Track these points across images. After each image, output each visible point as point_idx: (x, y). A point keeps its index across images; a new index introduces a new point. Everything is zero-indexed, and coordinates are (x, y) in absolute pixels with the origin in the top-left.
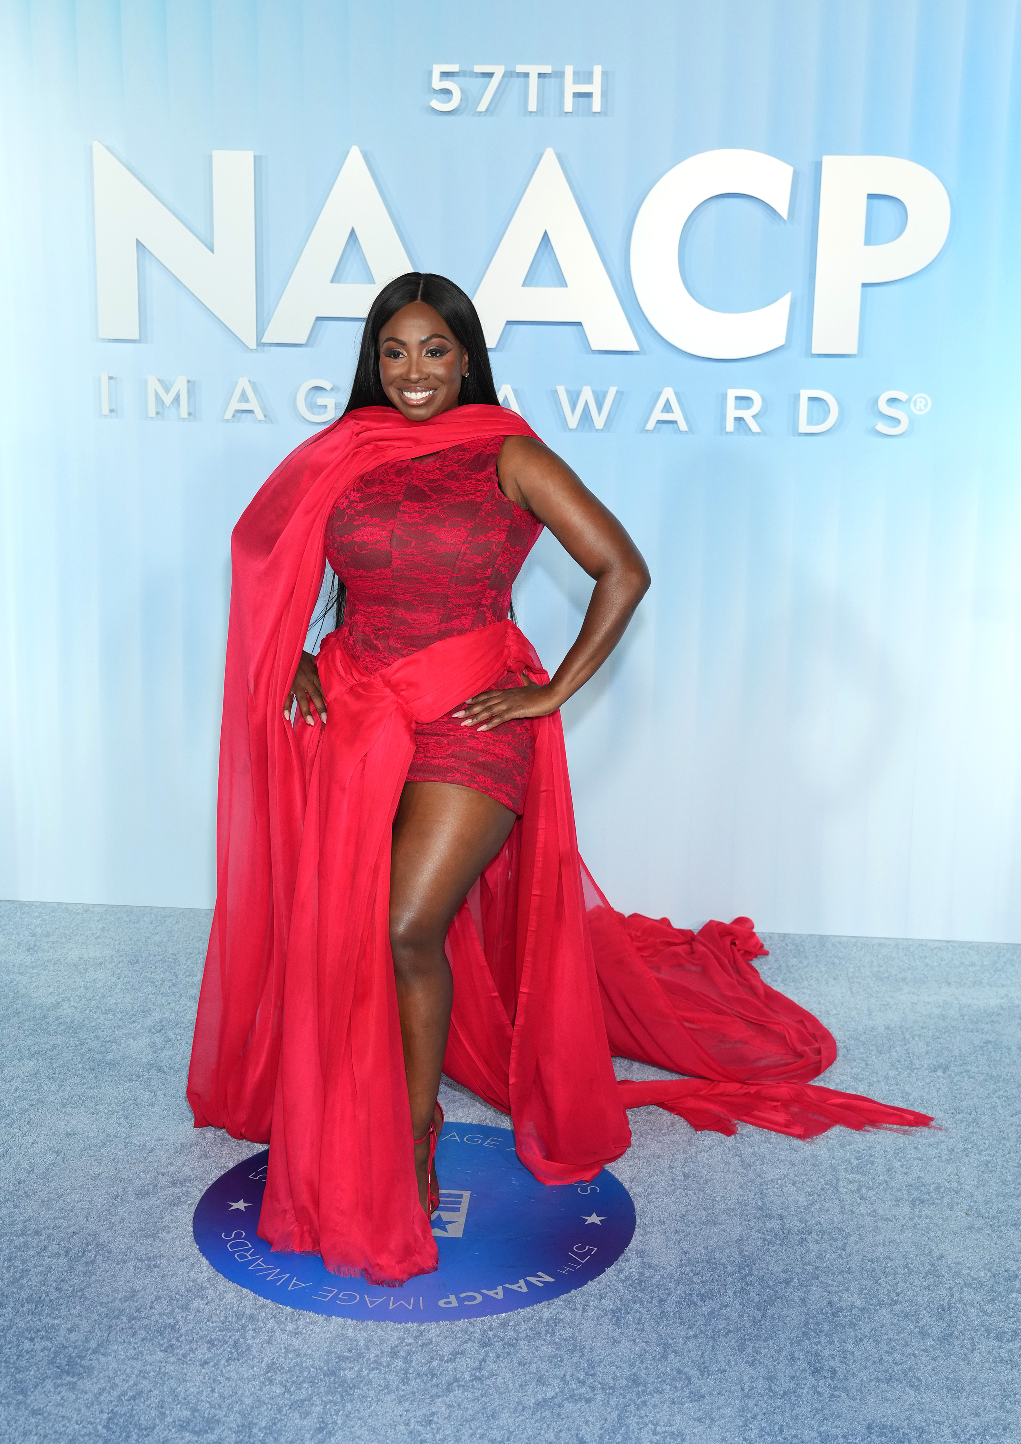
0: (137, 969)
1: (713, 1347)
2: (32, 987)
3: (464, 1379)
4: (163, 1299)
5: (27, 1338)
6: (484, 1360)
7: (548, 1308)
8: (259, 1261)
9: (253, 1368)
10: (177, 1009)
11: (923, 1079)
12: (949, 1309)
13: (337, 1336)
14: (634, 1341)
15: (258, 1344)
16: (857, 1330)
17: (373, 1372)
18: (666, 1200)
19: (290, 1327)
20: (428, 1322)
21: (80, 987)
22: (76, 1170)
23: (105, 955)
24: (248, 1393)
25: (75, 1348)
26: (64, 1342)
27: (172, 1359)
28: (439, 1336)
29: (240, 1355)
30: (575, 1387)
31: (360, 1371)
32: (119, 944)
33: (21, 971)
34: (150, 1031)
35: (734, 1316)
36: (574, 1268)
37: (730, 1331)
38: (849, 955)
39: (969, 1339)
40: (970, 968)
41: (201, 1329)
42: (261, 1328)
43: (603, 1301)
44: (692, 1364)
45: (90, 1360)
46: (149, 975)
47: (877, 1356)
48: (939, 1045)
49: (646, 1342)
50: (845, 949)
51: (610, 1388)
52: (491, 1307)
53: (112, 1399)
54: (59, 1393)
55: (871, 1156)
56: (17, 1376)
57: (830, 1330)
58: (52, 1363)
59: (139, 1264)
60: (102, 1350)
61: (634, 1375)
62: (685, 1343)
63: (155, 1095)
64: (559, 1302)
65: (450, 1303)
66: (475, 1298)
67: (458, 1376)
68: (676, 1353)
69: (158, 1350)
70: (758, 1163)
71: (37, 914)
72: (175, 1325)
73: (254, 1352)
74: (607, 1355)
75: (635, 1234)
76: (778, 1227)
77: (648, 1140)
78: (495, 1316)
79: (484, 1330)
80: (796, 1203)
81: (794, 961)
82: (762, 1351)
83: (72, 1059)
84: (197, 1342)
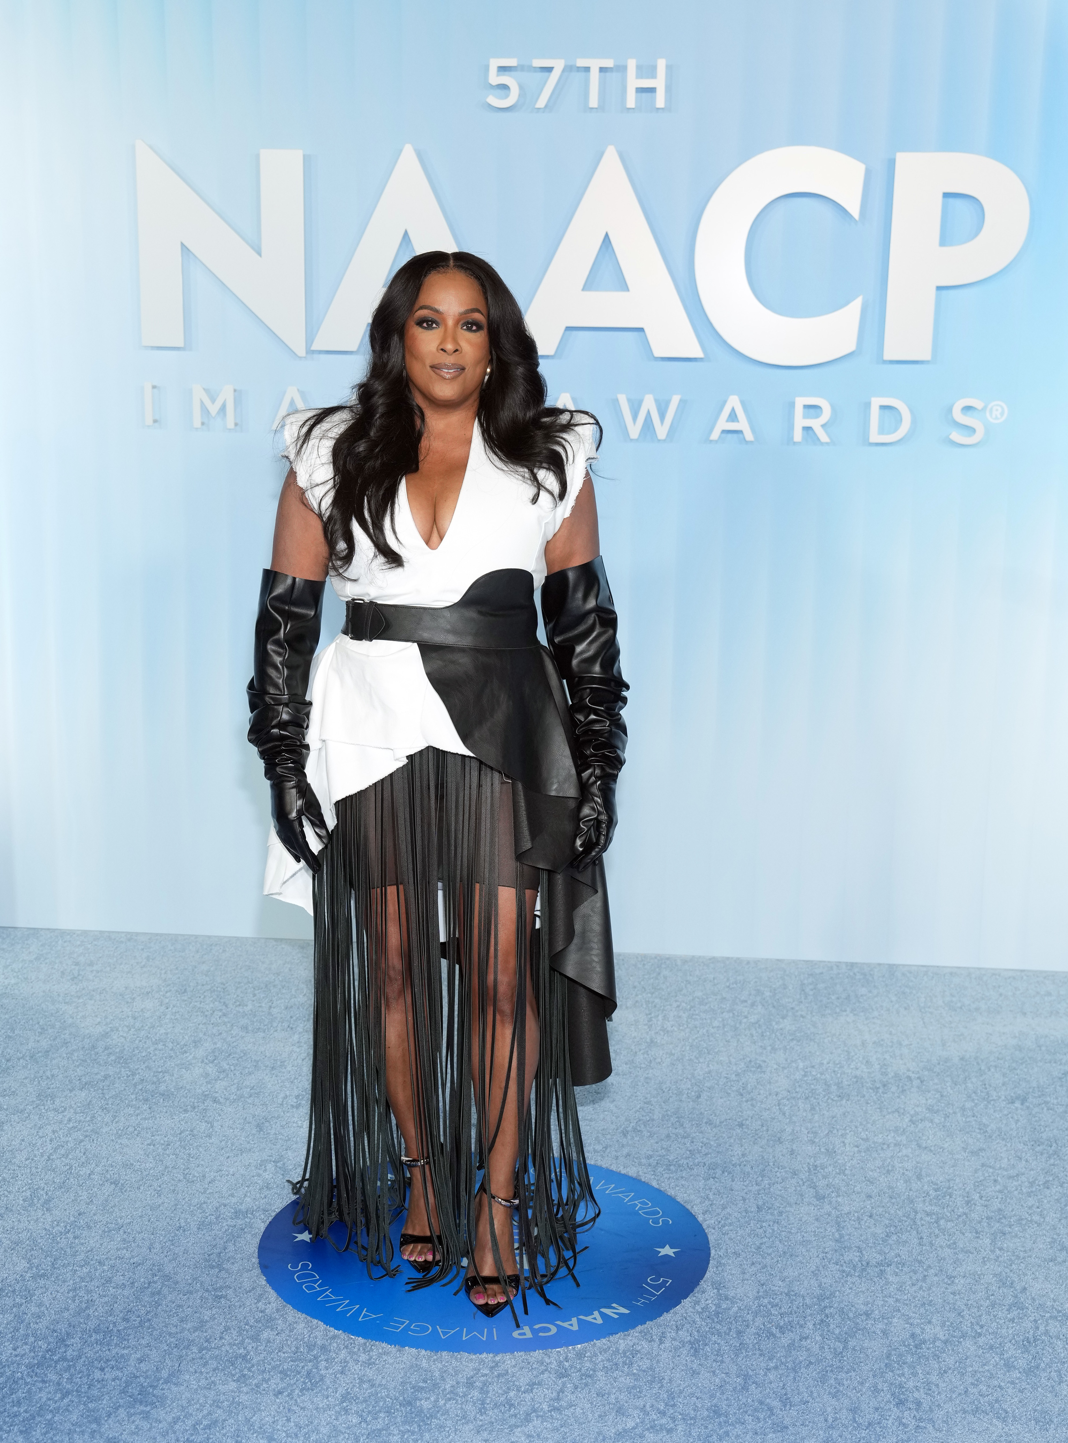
0: (186, 998)
1: (795, 1378)
2: (78, 1017)
3: (542, 1409)
4: (232, 1329)
5: (97, 1368)
6: (562, 1391)
7: (624, 1339)
8: (327, 1293)
9: (327, 1398)
10: (229, 1039)
11: (1001, 1111)
12: (1035, 1341)
13: (411, 1367)
14: (714, 1372)
15: (332, 1374)
16: (941, 1362)
17: (450, 1402)
18: (740, 1232)
19: (363, 1357)
20: (502, 1353)
21: (128, 1017)
22: (135, 1202)
23: (151, 985)
24: (324, 1423)
25: (147, 1377)
26: (135, 1372)
27: (245, 1389)
28: (514, 1366)
29: (315, 1385)
30: (655, 1417)
31: (436, 1401)
32: (165, 973)
33: (67, 1001)
34: (202, 1062)
35: (816, 1349)
36: (649, 1300)
37: (811, 1363)
38: (921, 984)
39: (1055, 1371)
40: (1046, 998)
41: (272, 1359)
42: (334, 1359)
43: (680, 1332)
44: (774, 1395)
45: (163, 1389)
46: (198, 1004)
47: (962, 1387)
48: (1016, 1077)
49: (726, 1373)
50: (916, 978)
51: (691, 1419)
52: (565, 1339)
53: (187, 1428)
54: (133, 1422)
55: (949, 1188)
56: (90, 1405)
57: (913, 1362)
58: (124, 1392)
59: (206, 1295)
60: (174, 1379)
61: (715, 1406)
62: (766, 1375)
63: (212, 1127)
64: (635, 1333)
65: (524, 1334)
67: (536, 1406)
68: (757, 1384)
69: (230, 1380)
70: (833, 1195)
71: (78, 943)
72: (246, 1355)
73: (328, 1382)
74: (686, 1387)
75: (710, 1265)
76: (857, 1259)
77: (719, 1172)
78: (570, 1347)
79: (561, 1362)
80: (874, 1235)
81: (863, 991)
82: (845, 1382)
83: (125, 1089)
84: (269, 1372)
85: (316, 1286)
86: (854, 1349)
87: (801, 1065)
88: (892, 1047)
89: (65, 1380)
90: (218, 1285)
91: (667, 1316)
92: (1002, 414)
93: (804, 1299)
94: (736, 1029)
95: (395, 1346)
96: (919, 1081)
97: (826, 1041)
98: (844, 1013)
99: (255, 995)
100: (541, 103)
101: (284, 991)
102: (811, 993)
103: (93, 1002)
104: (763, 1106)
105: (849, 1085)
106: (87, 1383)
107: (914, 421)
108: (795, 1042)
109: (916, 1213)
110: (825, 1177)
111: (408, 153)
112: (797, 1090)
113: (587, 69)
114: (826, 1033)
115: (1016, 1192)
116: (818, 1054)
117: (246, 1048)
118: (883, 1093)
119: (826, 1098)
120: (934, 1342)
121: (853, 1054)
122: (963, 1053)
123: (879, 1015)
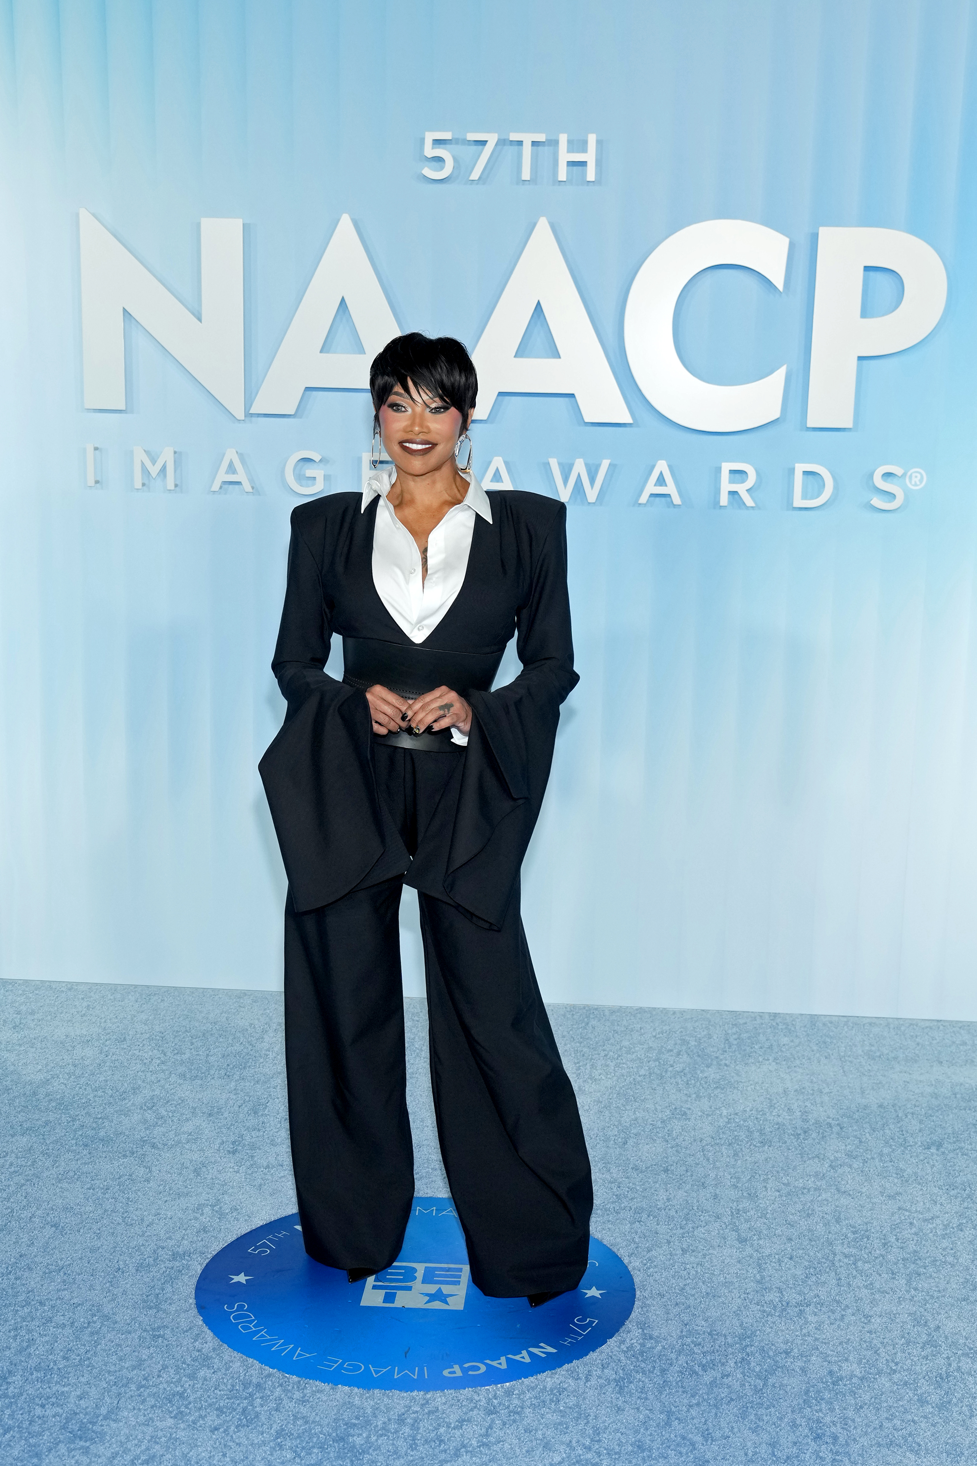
0: (125, 1046)
1: (716, 1414)
2: (20, 1064)
3: (471, 1445)
4: (170, 1368)
5: (38, 1405)
6: (490, 1427)
7: (551, 1377)
8: (263, 1332)
9: (262, 1434)
10: (167, 1086)
11: (917, 1156)
12: (947, 1377)
13: (344, 1404)
14: (638, 1409)
15: (266, 1411)
16: (857, 1398)
17: (382, 1438)
18: (666, 1274)
19: (297, 1395)
21: (69, 1065)
22: (75, 1244)
23: (91, 1033)
24: (259, 1458)
25: (86, 1414)
26: (75, 1409)
27: (182, 1426)
28: (445, 1404)
29: (250, 1422)
30: (581, 1452)
31: (369, 1437)
32: (105, 1022)
33: (8, 1048)
34: (141, 1108)
35: (736, 1386)
36: (576, 1339)
37: (732, 1400)
38: (840, 1034)
39: (967, 1406)
40: (961, 1047)
41: (209, 1397)
42: (269, 1396)
43: (606, 1370)
44: (696, 1431)
45: (102, 1426)
46: (137, 1052)
47: (877, 1422)
48: (932, 1123)
49: (650, 1410)
50: (837, 1028)
51: (616, 1453)
52: (494, 1377)
53: (126, 1463)
54: (73, 1457)
55: (867, 1231)
56: (31, 1440)
57: (830, 1398)
58: (64, 1428)
59: (144, 1334)
60: (113, 1416)
61: (639, 1441)
62: (688, 1411)
63: (150, 1171)
64: (562, 1371)
65: (454, 1372)
66: (479, 1368)
67: (465, 1442)
68: (679, 1420)
69: (168, 1416)
70: (755, 1238)
71: (20, 992)
72: (183, 1393)
73: (263, 1418)
74: (612, 1423)
75: (635, 1306)
76: (777, 1300)
77: (644, 1216)
78: (499, 1385)
79: (489, 1399)
80: (794, 1276)
81: (785, 1040)
82: (765, 1418)
83: (65, 1135)
84: (206, 1409)
85: (251, 1326)
86: (773, 1386)
87: (725, 1112)
88: (813, 1094)
89: (7, 1416)
90: (156, 1325)
91: (592, 1355)
92: (921, 481)
93: (726, 1338)
94: (662, 1077)
96: (839, 1128)
97: (749, 1089)
98: (767, 1062)
99: (192, 1044)
100: (475, 175)
101: (221, 1040)
102: (735, 1042)
103: (34, 1049)
104: (688, 1152)
105: (771, 1132)
106: (28, 1419)
107: (836, 487)
108: (719, 1090)
109: (835, 1254)
110: (747, 1221)
111: (346, 222)
112: (721, 1136)
113: (520, 143)
114: (749, 1081)
115: (931, 1234)
116: (741, 1101)
117: (183, 1095)
118: (804, 1139)
119: (748, 1144)
120: (851, 1379)
121: (774, 1102)
122: (882, 1101)
123: (801, 1064)
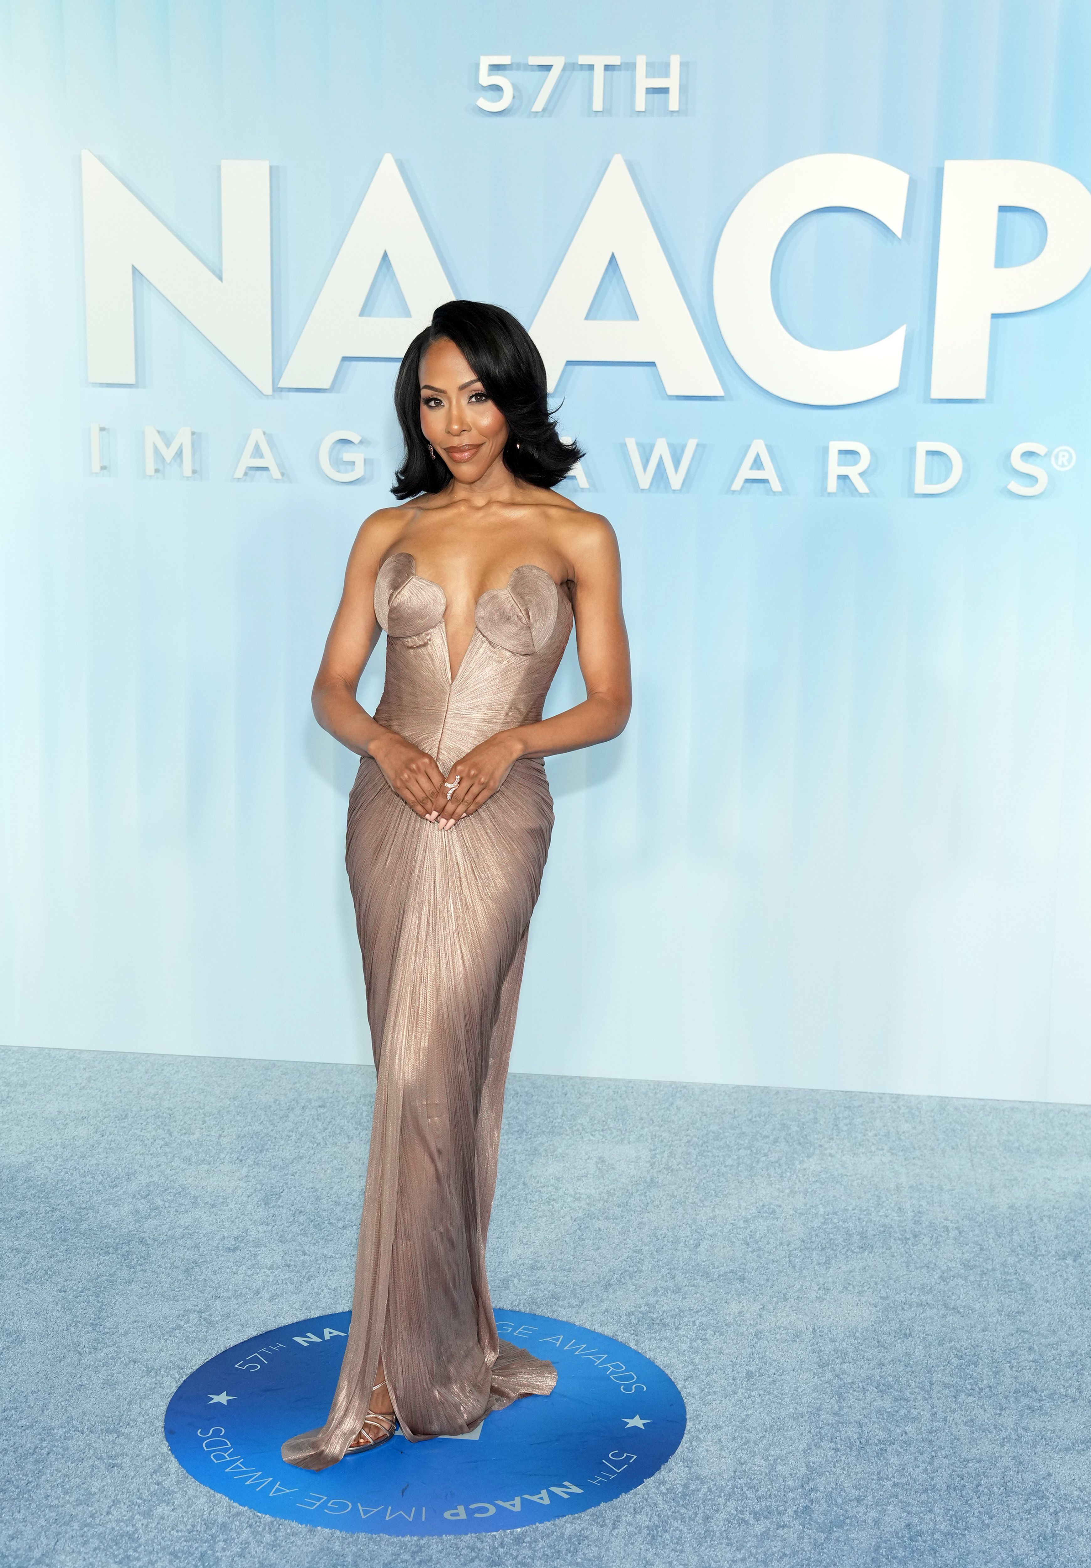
0: (125, 1125)
4: (122, 1503)
7: (572, 1523)
8: (238, 1463)
10: (168, 1171)
13: (322, 1549)
15: (228, 1557)
18: (724, 1401)
19: (268, 1538)
21: (57, 1145)
23: (89, 1109)
25: (17, 1557)
28: (440, 1552)
32: (107, 1096)
34: (134, 1196)
35: (792, 1539)
37: (785, 1555)
38: (973, 1120)
41: (163, 1538)
42: (234, 1539)
43: (638, 1516)
46: (138, 1132)
48: (1072, 1229)
50: (970, 1113)
59: (98, 1463)
60: (47, 1561)
64: (585, 1516)
71: (14, 1060)
72: (134, 1533)
75: (683, 1440)
76: (855, 1436)
78: (508, 1531)
79: (494, 1548)
81: (906, 1127)
83: (41, 1227)
84: (157, 1553)
85: (226, 1455)
87: (822, 1210)
88: (931, 1191)
90: (114, 1453)
91: (625, 1497)
93: (785, 1481)
94: (751, 1168)
95: (306, 1526)
96: (957, 1232)
97: (853, 1183)
98: (881, 1152)
99: (204, 1122)
101: (238, 1118)
102: (845, 1128)
103: (19, 1127)
104: (771, 1257)
105: (874, 1235)
108: (818, 1184)
112: (813, 1239)
114: (856, 1174)
116: (843, 1198)
117: (185, 1183)
118: (913, 1245)
119: (845, 1250)
120: (933, 1534)
121: (883, 1200)
122: (1014, 1201)
123: (921, 1155)
